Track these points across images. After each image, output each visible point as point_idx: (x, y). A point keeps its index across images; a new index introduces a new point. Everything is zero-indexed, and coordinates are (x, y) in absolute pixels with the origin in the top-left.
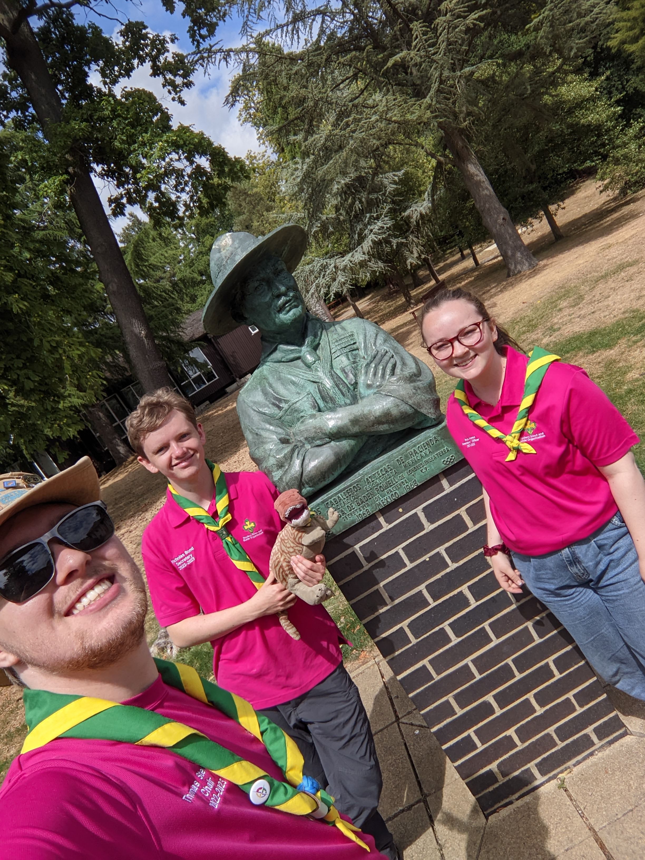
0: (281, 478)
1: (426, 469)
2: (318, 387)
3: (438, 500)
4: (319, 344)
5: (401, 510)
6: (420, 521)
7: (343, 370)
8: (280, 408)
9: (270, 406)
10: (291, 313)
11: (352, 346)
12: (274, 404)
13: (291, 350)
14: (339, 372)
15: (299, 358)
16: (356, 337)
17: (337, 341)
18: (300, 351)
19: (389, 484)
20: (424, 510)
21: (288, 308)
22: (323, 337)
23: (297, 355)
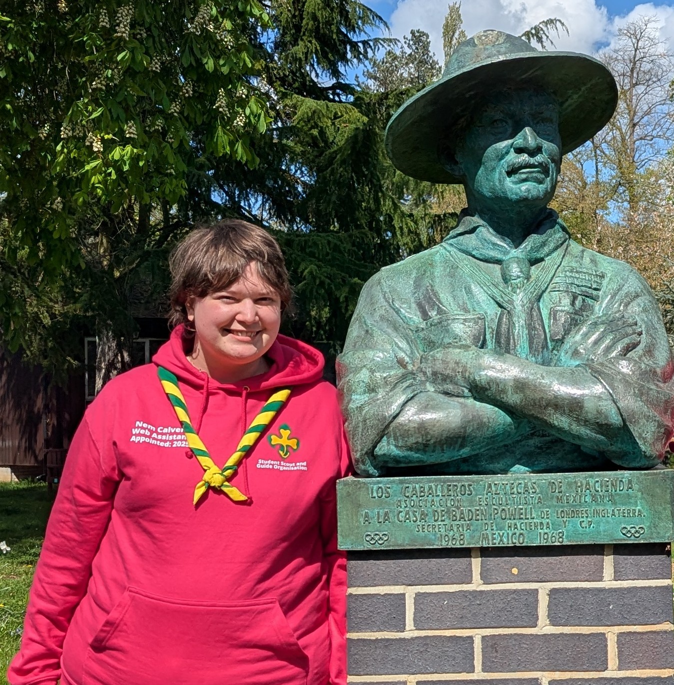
0: (360, 408)
1: (590, 523)
2: (502, 315)
3: (583, 589)
4: (542, 260)
5: (515, 571)
6: (536, 608)
7: (553, 314)
8: (425, 316)
9: (414, 306)
10: (524, 187)
11: (590, 291)
12: (420, 306)
13: (494, 244)
14: (545, 313)
15: (498, 262)
16: (605, 282)
17: (572, 272)
18: (506, 253)
19: (519, 515)
20: (553, 592)
21: (524, 176)
22: (555, 254)
23: (499, 256)
